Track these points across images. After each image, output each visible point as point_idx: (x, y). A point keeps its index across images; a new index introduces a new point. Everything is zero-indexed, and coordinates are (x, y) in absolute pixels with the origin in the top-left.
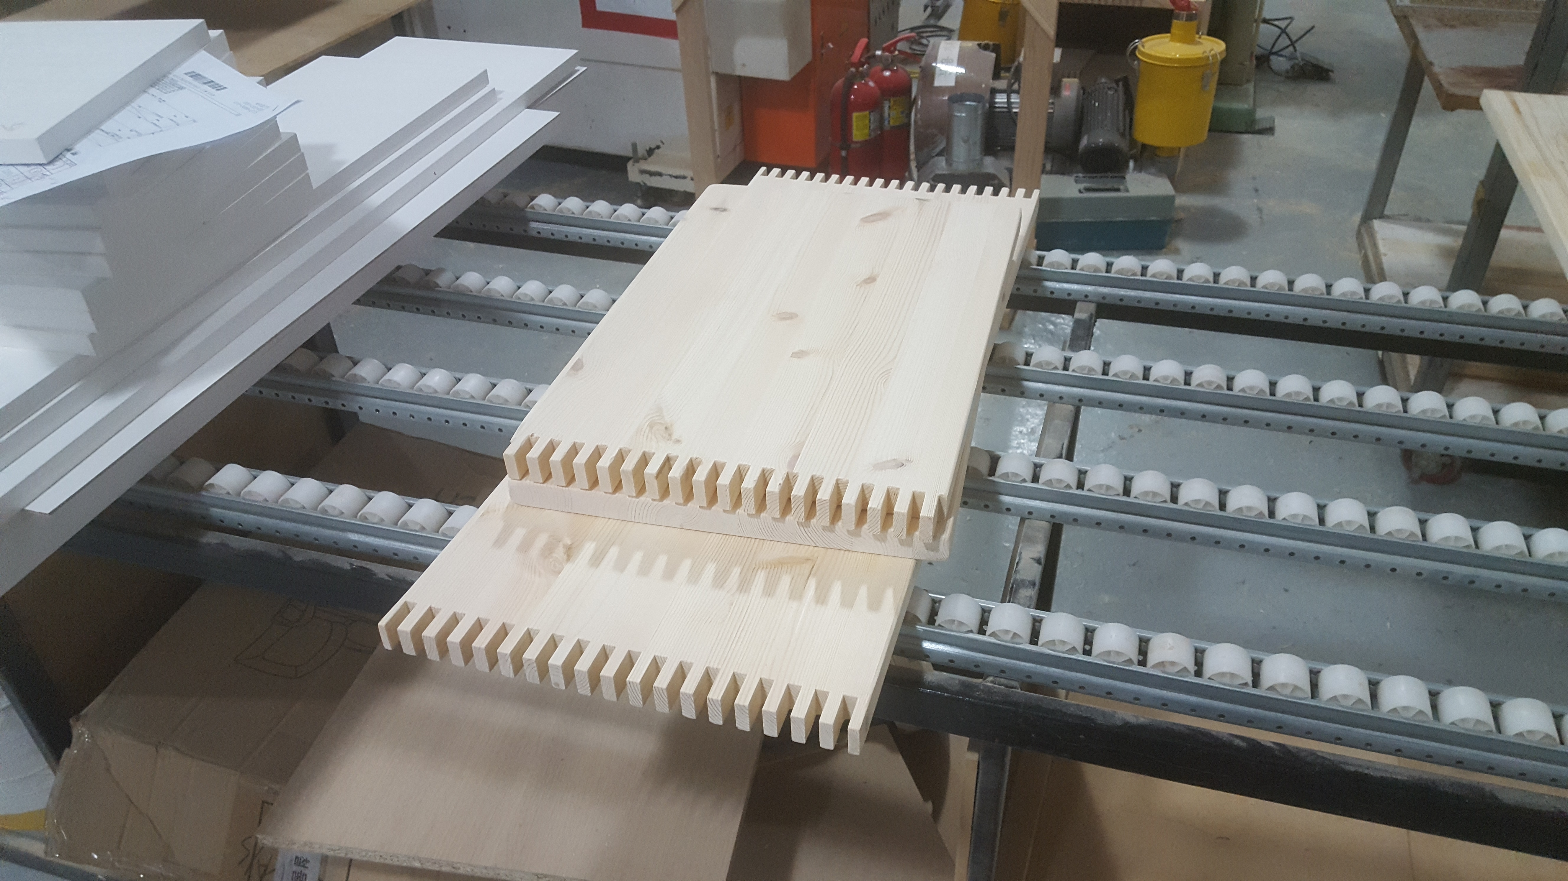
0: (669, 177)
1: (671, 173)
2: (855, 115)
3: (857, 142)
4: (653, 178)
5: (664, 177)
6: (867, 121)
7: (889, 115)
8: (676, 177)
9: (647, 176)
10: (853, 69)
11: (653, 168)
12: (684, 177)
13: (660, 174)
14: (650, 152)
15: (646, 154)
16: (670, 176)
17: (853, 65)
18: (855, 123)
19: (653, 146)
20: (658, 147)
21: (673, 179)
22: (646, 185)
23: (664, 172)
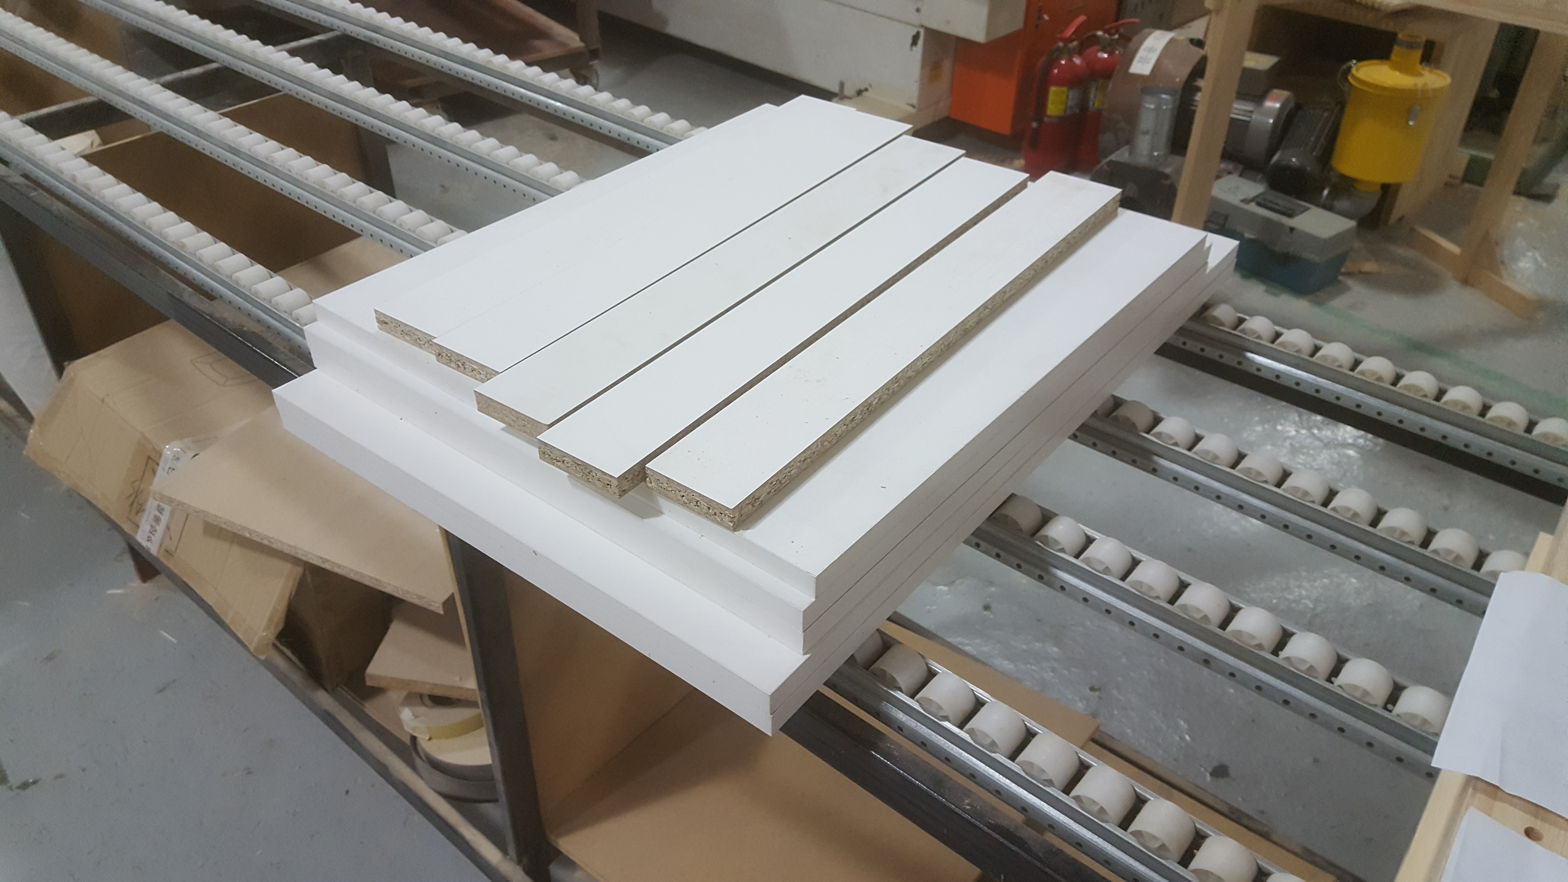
2: (1053, 89)
3: (1049, 117)
6: (1064, 97)
7: (1095, 97)
10: (1061, 44)
14: (859, 93)
15: (855, 93)
17: (1062, 39)
18: (1051, 97)
19: (862, 88)
20: (866, 90)
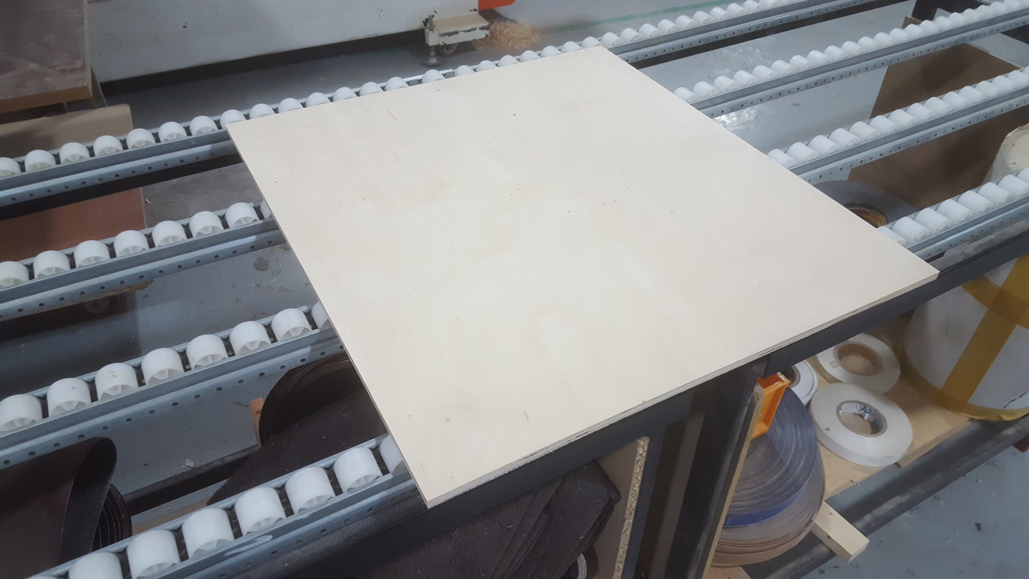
0: (463, 33)
1: (465, 29)
4: (452, 37)
5: (460, 33)
8: (469, 31)
9: (448, 36)
11: (451, 30)
12: (474, 29)
13: (456, 33)
14: (426, 22)
16: (465, 31)
19: (426, 18)
20: (431, 17)
21: (466, 33)
22: (445, 44)
23: (458, 30)
